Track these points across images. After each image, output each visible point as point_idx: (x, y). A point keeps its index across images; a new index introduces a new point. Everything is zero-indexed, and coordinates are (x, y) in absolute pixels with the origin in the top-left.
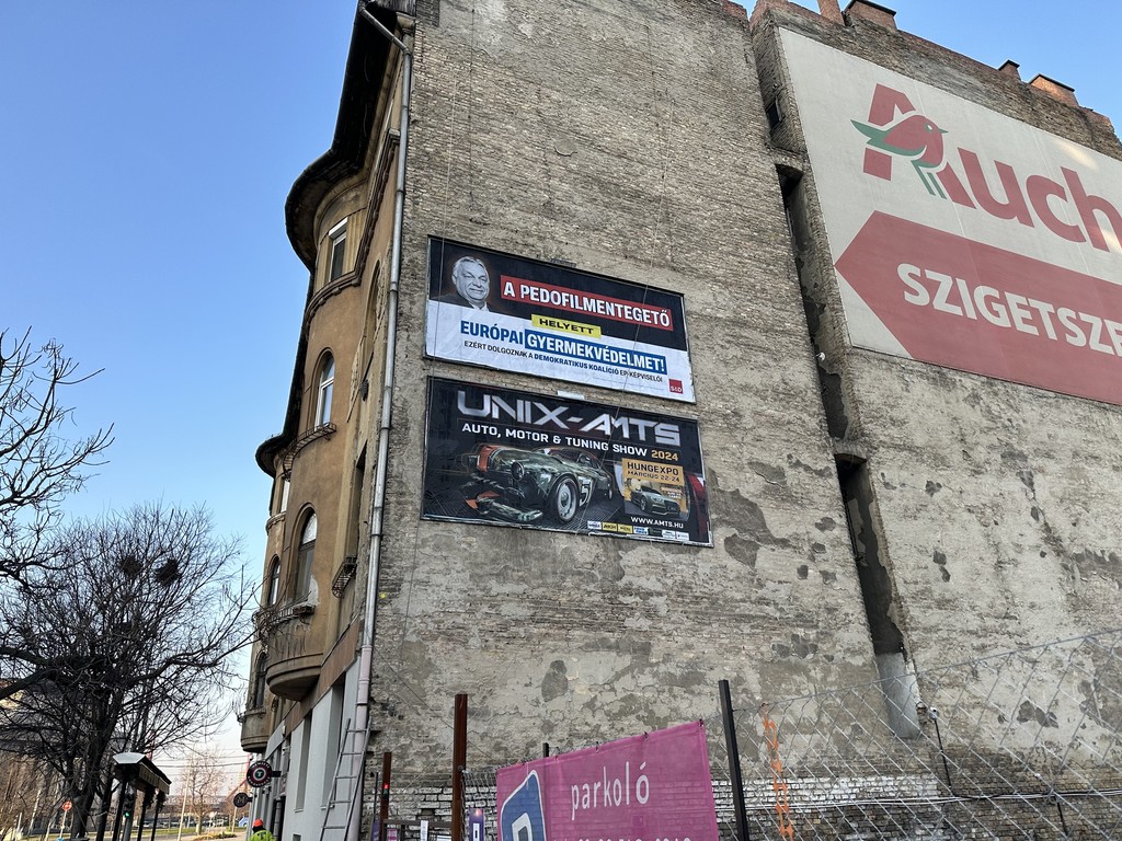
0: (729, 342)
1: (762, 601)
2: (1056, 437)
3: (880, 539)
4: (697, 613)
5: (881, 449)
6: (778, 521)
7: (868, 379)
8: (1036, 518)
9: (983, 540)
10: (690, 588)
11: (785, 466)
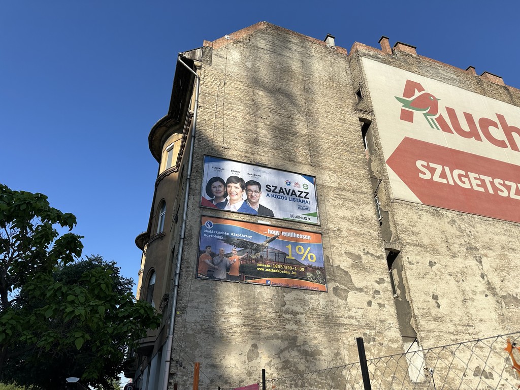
0: (336, 197)
1: (350, 317)
2: (493, 239)
3: (406, 288)
4: (319, 322)
5: (407, 246)
6: (358, 279)
7: (402, 214)
8: (483, 278)
9: (456, 288)
10: (316, 311)
11: (362, 254)
